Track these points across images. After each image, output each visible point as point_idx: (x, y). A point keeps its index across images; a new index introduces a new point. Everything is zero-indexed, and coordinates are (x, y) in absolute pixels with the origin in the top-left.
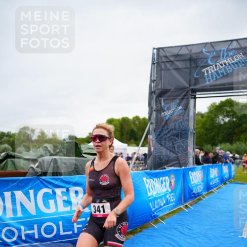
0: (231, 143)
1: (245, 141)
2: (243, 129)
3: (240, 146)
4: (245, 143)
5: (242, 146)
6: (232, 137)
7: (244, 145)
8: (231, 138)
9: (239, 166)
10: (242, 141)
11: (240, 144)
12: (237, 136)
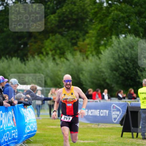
0: (23, 58)
1: (53, 55)
2: (49, 25)
3: (43, 65)
4: (54, 59)
5: (47, 66)
6: (25, 44)
7: (51, 64)
8: (22, 46)
9: (42, 112)
10: (47, 54)
11: (42, 61)
12: (35, 42)
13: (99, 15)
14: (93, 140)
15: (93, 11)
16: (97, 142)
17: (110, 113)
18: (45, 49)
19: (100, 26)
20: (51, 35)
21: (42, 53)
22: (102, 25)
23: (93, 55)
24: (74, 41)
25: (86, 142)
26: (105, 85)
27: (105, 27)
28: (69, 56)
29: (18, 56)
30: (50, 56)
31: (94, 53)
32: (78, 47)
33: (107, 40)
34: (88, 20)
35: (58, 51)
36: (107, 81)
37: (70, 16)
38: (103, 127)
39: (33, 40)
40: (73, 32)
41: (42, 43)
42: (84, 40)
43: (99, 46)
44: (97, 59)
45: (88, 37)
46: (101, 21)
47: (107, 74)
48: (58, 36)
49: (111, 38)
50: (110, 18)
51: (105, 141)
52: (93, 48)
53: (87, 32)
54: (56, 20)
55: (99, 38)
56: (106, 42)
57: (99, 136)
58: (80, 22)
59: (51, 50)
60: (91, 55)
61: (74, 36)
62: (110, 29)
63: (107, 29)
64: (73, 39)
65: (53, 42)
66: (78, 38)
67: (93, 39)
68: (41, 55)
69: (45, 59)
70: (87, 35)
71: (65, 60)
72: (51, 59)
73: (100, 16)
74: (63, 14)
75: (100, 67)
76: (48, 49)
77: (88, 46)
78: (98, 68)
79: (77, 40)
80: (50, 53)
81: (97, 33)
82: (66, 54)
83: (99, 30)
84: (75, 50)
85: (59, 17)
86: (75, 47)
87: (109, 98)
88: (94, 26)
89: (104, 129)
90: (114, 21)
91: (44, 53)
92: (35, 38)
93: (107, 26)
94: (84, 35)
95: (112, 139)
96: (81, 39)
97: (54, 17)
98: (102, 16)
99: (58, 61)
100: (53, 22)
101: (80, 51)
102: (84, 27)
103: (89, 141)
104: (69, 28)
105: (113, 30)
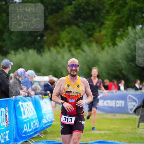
0: (40, 50)
1: (69, 47)
2: (65, 17)
3: (59, 57)
4: (70, 51)
8: (39, 38)
10: (63, 45)
11: (58, 52)
12: (52, 34)
13: (115, 6)
14: (110, 130)
15: (109, 2)
16: (113, 132)
17: (126, 104)
18: (62, 41)
19: (116, 17)
20: (67, 26)
21: (58, 45)
22: (119, 16)
23: (109, 46)
24: (90, 32)
25: (102, 132)
26: (121, 76)
27: (121, 18)
28: (85, 47)
29: (34, 48)
30: (66, 47)
31: (110, 44)
32: (94, 38)
33: (124, 31)
34: (104, 11)
35: (74, 43)
36: (124, 72)
37: (86, 7)
38: (119, 118)
39: (49, 32)
40: (89, 23)
41: (59, 35)
42: (100, 31)
43: (115, 37)
44: (113, 50)
45: (104, 28)
46: (118, 12)
47: (123, 65)
48: (74, 27)
49: (127, 29)
50: (127, 8)
51: (121, 132)
52: (109, 39)
53: (103, 24)
54: (72, 11)
55: (115, 29)
56: (122, 33)
57: (115, 126)
58: (96, 13)
59: (67, 42)
60: (107, 46)
61: (90, 27)
62: (127, 20)
63: (123, 20)
64: (89, 30)
65: (69, 33)
66: (94, 29)
67: (110, 30)
68: (57, 47)
69: (62, 51)
70: (104, 26)
71: (81, 52)
72: (67, 50)
73: (117, 7)
74: (79, 5)
75: (116, 58)
76: (64, 41)
77: (105, 37)
78: (114, 59)
79: (93, 31)
80: (67, 44)
81: (114, 24)
82: (82, 45)
83: (115, 21)
84: (91, 41)
85: (75, 8)
86: (92, 39)
87: (125, 89)
88: (110, 17)
89: (120, 119)
90: (131, 11)
91: (61, 45)
92: (52, 30)
93: (124, 17)
94: (100, 26)
95: (128, 129)
96: (97, 30)
97: (71, 8)
98: (119, 7)
99: (74, 52)
100: (70, 13)
101: (97, 42)
102: (100, 18)
103: (106, 132)
104: (85, 19)
105: (130, 20)
